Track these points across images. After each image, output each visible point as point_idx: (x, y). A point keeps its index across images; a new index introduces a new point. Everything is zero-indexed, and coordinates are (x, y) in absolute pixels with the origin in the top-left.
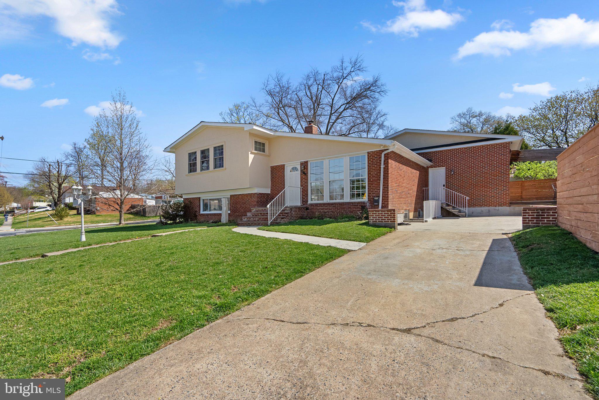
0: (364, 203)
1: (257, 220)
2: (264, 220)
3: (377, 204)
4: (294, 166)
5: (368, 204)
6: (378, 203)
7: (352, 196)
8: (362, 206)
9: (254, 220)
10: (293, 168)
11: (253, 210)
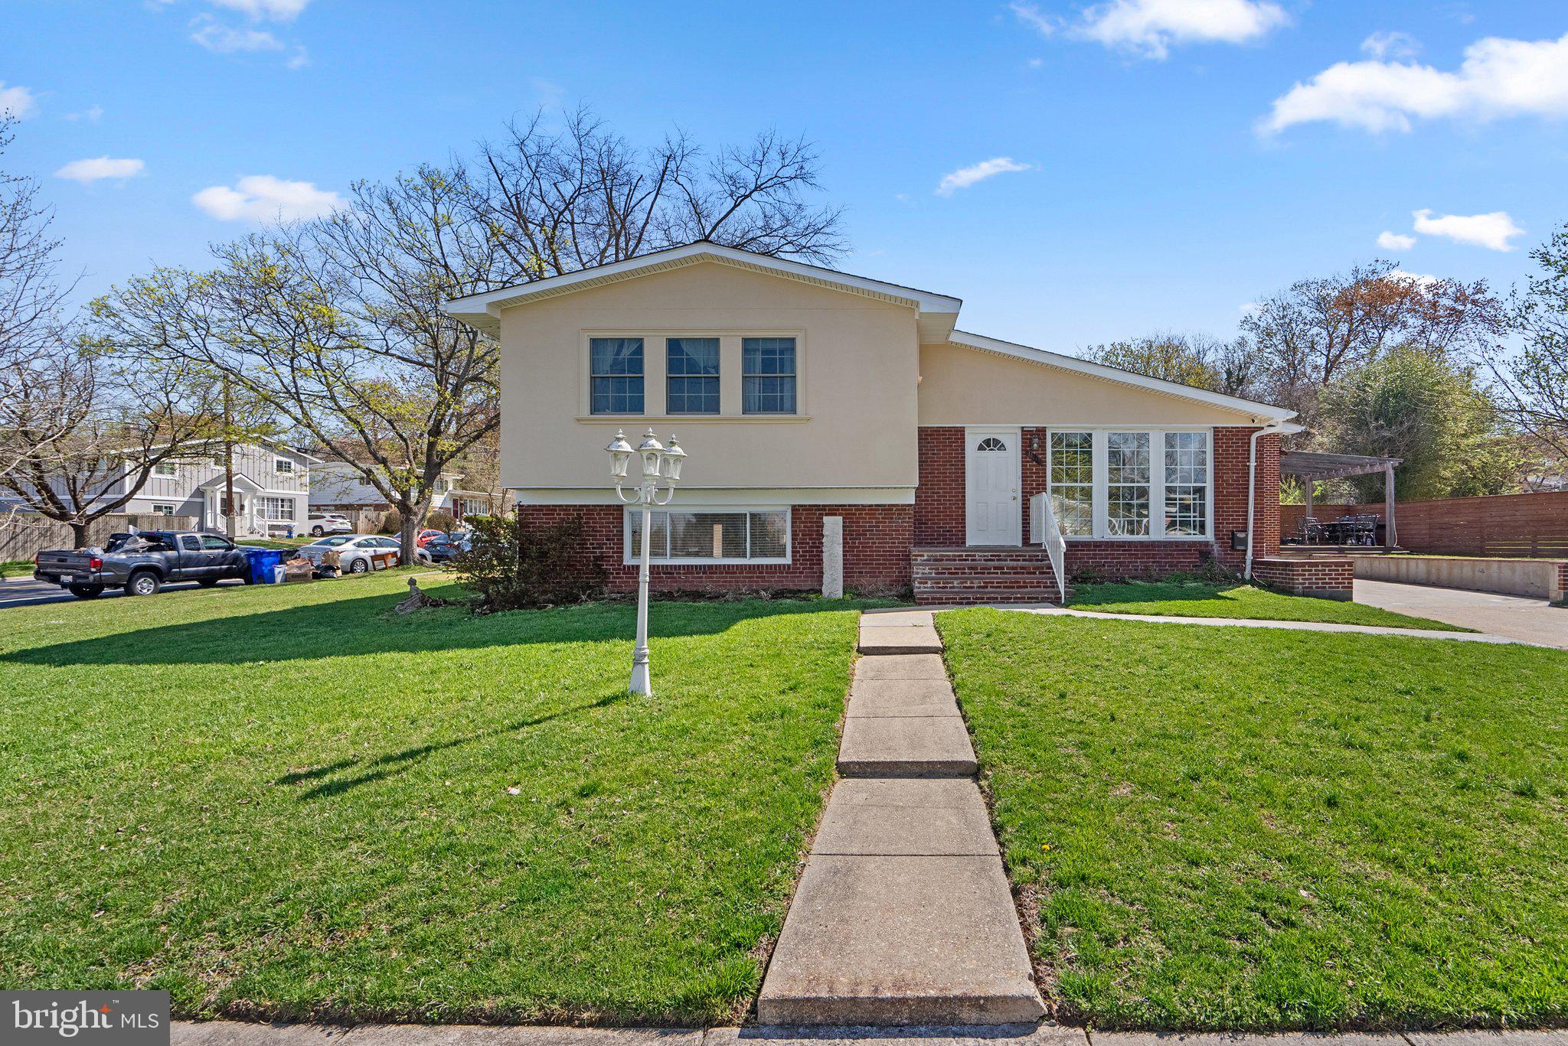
0: (1207, 544)
1: (979, 587)
2: (1005, 587)
3: (1243, 548)
4: (992, 437)
5: (1216, 548)
6: (1246, 545)
7: (1172, 525)
8: (1201, 553)
9: (965, 587)
10: (987, 442)
11: (922, 556)
